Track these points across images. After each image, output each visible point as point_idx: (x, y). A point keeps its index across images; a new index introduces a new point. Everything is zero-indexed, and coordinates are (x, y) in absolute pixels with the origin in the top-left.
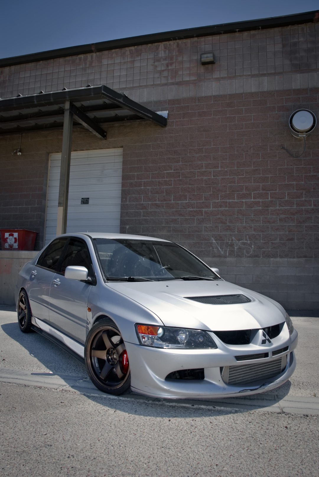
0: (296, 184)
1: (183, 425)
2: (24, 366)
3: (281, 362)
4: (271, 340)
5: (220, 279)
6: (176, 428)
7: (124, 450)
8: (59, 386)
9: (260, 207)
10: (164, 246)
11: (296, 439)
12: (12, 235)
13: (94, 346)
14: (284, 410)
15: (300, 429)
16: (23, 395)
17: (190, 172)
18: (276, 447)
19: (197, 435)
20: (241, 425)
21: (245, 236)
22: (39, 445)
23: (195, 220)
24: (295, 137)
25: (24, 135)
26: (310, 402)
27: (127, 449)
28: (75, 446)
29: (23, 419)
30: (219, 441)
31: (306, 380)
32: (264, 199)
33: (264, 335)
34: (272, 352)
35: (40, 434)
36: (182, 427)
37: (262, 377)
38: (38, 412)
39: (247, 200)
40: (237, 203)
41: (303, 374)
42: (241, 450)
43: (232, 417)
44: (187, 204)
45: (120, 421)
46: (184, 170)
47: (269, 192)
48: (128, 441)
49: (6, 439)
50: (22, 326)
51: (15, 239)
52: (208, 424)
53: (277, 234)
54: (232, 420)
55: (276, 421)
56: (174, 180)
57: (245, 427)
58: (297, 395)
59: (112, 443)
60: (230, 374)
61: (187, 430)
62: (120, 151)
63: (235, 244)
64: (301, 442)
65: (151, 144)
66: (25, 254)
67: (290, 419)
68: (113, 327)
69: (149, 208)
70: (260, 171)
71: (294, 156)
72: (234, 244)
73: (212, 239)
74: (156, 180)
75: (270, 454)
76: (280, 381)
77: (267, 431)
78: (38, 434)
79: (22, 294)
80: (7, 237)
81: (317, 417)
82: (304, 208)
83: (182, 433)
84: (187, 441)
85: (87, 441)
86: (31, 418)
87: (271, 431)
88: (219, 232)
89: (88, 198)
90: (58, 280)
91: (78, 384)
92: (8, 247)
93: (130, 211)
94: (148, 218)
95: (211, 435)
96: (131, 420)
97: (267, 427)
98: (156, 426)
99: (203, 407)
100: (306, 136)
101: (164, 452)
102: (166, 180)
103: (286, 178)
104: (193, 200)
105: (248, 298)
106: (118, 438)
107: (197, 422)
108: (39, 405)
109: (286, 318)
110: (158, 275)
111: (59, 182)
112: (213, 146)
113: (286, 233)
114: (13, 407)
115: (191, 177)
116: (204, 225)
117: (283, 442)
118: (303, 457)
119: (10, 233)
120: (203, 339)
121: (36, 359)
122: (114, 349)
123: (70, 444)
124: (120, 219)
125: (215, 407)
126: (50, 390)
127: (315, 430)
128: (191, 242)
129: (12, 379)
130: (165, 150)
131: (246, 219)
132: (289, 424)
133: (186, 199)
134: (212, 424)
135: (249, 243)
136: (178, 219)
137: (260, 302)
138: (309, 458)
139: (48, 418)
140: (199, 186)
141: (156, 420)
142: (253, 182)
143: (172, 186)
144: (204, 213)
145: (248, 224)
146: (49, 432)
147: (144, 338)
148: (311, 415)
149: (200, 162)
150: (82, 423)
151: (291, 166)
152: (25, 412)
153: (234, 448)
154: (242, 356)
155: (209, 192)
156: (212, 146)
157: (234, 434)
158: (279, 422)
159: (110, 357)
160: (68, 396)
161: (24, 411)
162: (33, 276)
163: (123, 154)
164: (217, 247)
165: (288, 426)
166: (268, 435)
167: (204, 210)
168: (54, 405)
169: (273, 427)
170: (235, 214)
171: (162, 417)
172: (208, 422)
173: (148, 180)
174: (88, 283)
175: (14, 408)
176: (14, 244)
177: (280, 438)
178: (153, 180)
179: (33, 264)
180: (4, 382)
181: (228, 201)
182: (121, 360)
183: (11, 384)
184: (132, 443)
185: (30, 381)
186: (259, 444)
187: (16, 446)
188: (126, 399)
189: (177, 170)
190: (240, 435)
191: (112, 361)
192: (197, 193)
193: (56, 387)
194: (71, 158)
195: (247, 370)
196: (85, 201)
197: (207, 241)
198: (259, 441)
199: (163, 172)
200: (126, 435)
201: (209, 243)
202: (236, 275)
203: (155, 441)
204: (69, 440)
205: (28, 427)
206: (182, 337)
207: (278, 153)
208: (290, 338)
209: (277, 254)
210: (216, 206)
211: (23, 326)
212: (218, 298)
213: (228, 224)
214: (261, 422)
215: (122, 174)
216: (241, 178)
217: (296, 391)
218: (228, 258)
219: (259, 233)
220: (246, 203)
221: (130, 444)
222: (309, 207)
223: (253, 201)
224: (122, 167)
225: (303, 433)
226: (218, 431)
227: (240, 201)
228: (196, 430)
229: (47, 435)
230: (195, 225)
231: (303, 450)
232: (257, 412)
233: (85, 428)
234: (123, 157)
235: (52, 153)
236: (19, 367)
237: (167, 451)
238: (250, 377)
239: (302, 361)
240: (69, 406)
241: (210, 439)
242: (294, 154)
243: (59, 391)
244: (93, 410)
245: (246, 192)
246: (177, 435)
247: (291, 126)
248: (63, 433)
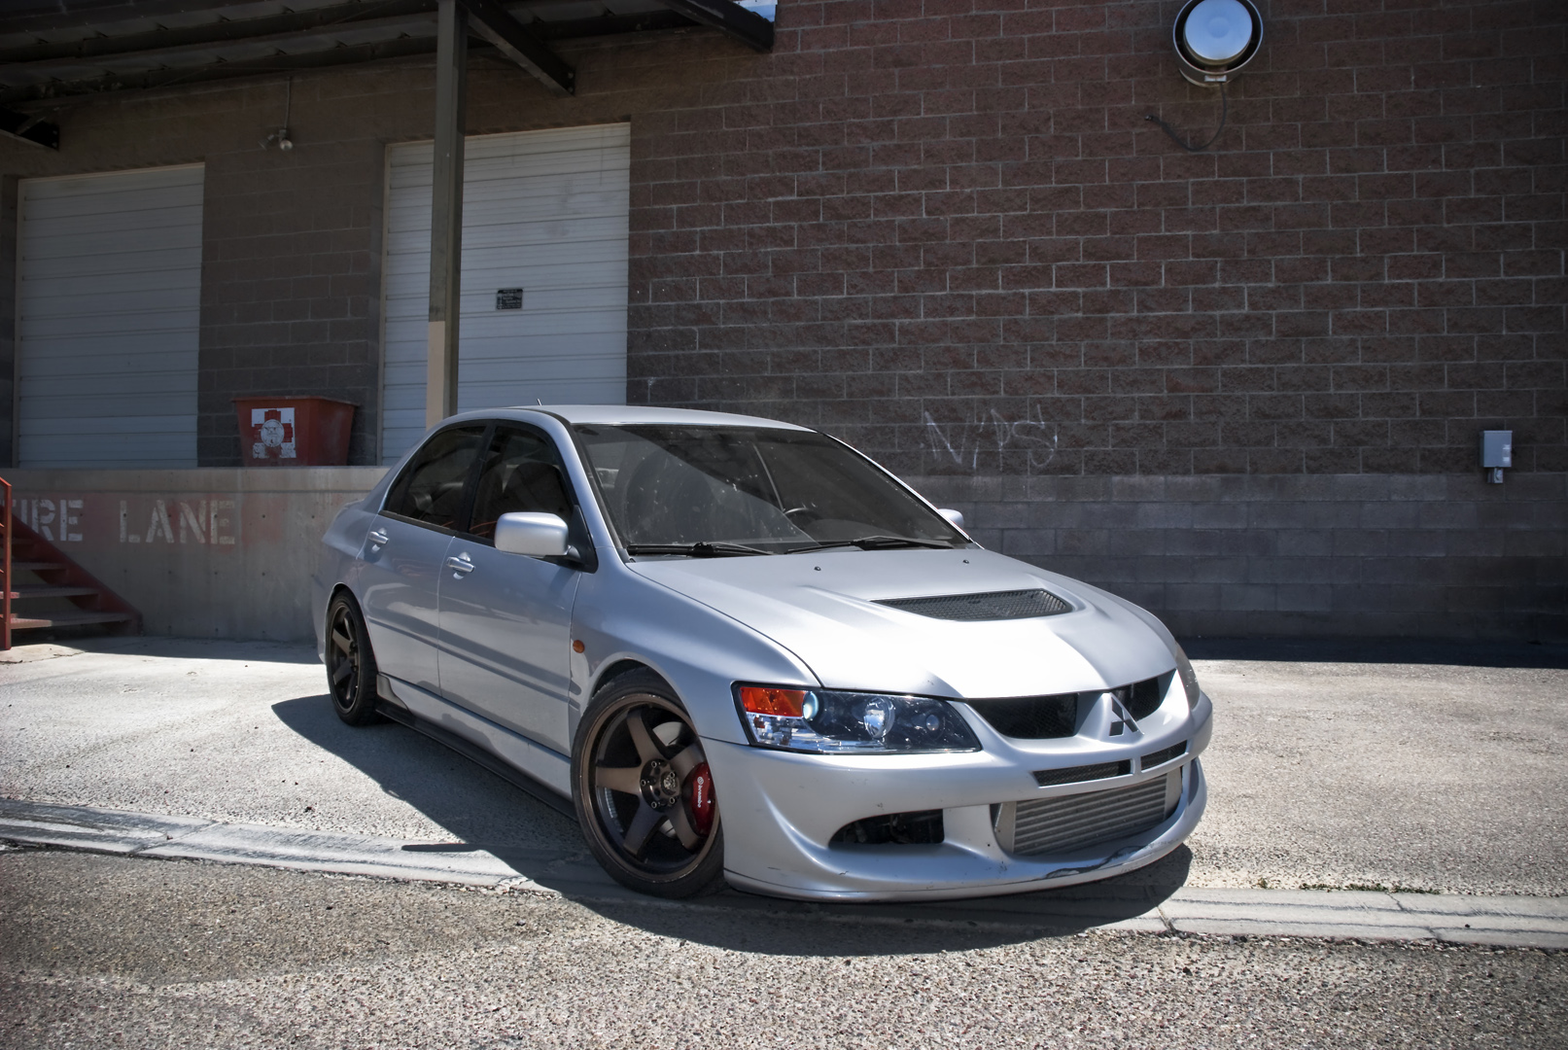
0: (1194, 236)
1: (889, 974)
2: (376, 827)
3: (1164, 788)
4: (1139, 724)
5: (969, 545)
6: (871, 981)
7: (733, 1043)
8: (499, 879)
9: (1077, 311)
10: (793, 443)
11: (1215, 999)
12: (273, 415)
13: (601, 756)
14: (1176, 926)
15: (1225, 974)
16: (399, 906)
17: (852, 201)
18: (1160, 1022)
19: (934, 997)
20: (1057, 970)
21: (1031, 405)
22: (485, 1038)
23: (871, 357)
24: (1191, 84)
25: (297, 81)
26: (1249, 904)
27: (740, 1039)
28: (589, 1037)
29: (419, 973)
30: (997, 1011)
31: (1234, 843)
32: (1090, 286)
33: (1116, 709)
34: (1142, 758)
35: (481, 1010)
36: (887, 979)
37: (1110, 833)
38: (457, 951)
39: (1036, 290)
40: (1004, 298)
41: (1225, 827)
42: (1064, 1032)
43: (1028, 948)
44: (845, 305)
45: (702, 968)
46: (833, 194)
47: (1108, 264)
48: (739, 1021)
49: (385, 1026)
50: (346, 704)
51: (287, 427)
52: (961, 969)
53: (1133, 399)
54: (1028, 956)
55: (1156, 955)
56: (801, 226)
57: (1068, 974)
58: (1211, 885)
59: (693, 1025)
60: (1018, 826)
61: (904, 987)
62: (620, 132)
63: (1000, 430)
64: (1231, 1007)
65: (721, 109)
66: (325, 476)
67: (1197, 948)
68: (662, 697)
69: (718, 318)
70: (1078, 195)
71: (1189, 146)
72: (994, 433)
73: (925, 417)
74: (742, 226)
75: (1147, 1040)
76: (1162, 843)
77: (1134, 983)
78: (475, 1010)
79: (340, 605)
80: (261, 422)
81: (1271, 941)
82: (1218, 313)
83: (889, 994)
84: (907, 1014)
85: (620, 1024)
86: (440, 968)
87: (1143, 982)
88: (947, 395)
89: (520, 291)
90: (466, 557)
91: (553, 872)
92: (262, 455)
93: (659, 328)
94: (716, 351)
95: (974, 997)
96: (736, 965)
97: (1132, 972)
98: (810, 978)
99: (938, 923)
100: (1227, 79)
101: (846, 1044)
102: (775, 228)
103: (1163, 219)
104: (862, 291)
105: (1061, 600)
106: (709, 1012)
107: (929, 965)
108: (454, 932)
109: (1178, 660)
110: (781, 536)
111: (430, 239)
112: (926, 113)
113: (1161, 395)
114: (379, 941)
115: (854, 217)
116: (898, 372)
117: (1181, 1008)
118: (1240, 1042)
119: (267, 410)
120: (937, 724)
121: (406, 806)
122: (663, 762)
123: (571, 1032)
124: (626, 356)
125: (975, 925)
126: (474, 891)
127: (1269, 975)
128: (859, 425)
129: (349, 864)
130: (768, 127)
131: (1032, 351)
132: (1193, 962)
133: (838, 289)
134: (971, 969)
135: (1043, 427)
136: (815, 352)
137: (1101, 612)
138: (1255, 1043)
139: (492, 967)
140: (880, 245)
141: (809, 964)
142: (1054, 229)
143: (793, 245)
144: (897, 333)
145: (1042, 366)
146: (503, 1003)
147: (759, 724)
148: (1255, 937)
149: (884, 168)
150: (595, 977)
151: (1179, 177)
152: (418, 954)
153: (1045, 1027)
154: (1053, 771)
155: (913, 266)
156: (922, 115)
157: (1040, 992)
158: (1163, 957)
159: (651, 787)
160: (533, 905)
161: (416, 951)
162: (375, 548)
163: (632, 141)
164: (940, 441)
165: (1192, 968)
166: (1135, 991)
167: (897, 322)
168: (499, 933)
169: (1150, 971)
170: (998, 336)
171: (825, 954)
172: (960, 964)
173: (715, 227)
174: (567, 563)
175: (384, 945)
176: (283, 445)
177: (1172, 997)
178: (732, 227)
179: (371, 507)
180: (330, 873)
181: (974, 293)
182: (688, 792)
183: (352, 878)
184: (752, 1025)
185: (407, 869)
186: (1114, 1015)
187: (420, 1042)
188: (708, 908)
189: (808, 193)
190: (1058, 996)
191: (657, 799)
192: (874, 267)
193: (491, 881)
194: (466, 156)
195: (1066, 814)
196: (510, 299)
197: (908, 424)
198: (1114, 1007)
199: (763, 201)
200: (728, 1004)
201: (916, 428)
202: (1003, 530)
203: (818, 1018)
204: (568, 1022)
205: (439, 994)
206: (875, 718)
207: (1138, 135)
208: (1191, 717)
209: (1134, 463)
210: (937, 310)
211: (347, 707)
212: (974, 603)
213: (976, 367)
214: (1112, 960)
215: (628, 208)
216: (1017, 217)
217: (1208, 874)
218: (975, 478)
219: (1076, 396)
220: (1033, 299)
221: (747, 1028)
222: (1236, 312)
223: (1055, 294)
224: (627, 186)
225: (1236, 983)
226: (993, 986)
227: (1015, 294)
228: (928, 986)
229: (500, 1012)
230: (870, 372)
231: (1238, 1026)
232: (1099, 933)
233: (607, 991)
234: (632, 153)
235: (396, 141)
236: (361, 829)
237: (855, 1040)
238: (1074, 835)
239: (1220, 790)
240: (543, 934)
241: (972, 1007)
242: (1189, 139)
243: (501, 893)
244: (618, 942)
245: (1034, 264)
246: (876, 999)
247: (1178, 46)
248: (545, 1005)
